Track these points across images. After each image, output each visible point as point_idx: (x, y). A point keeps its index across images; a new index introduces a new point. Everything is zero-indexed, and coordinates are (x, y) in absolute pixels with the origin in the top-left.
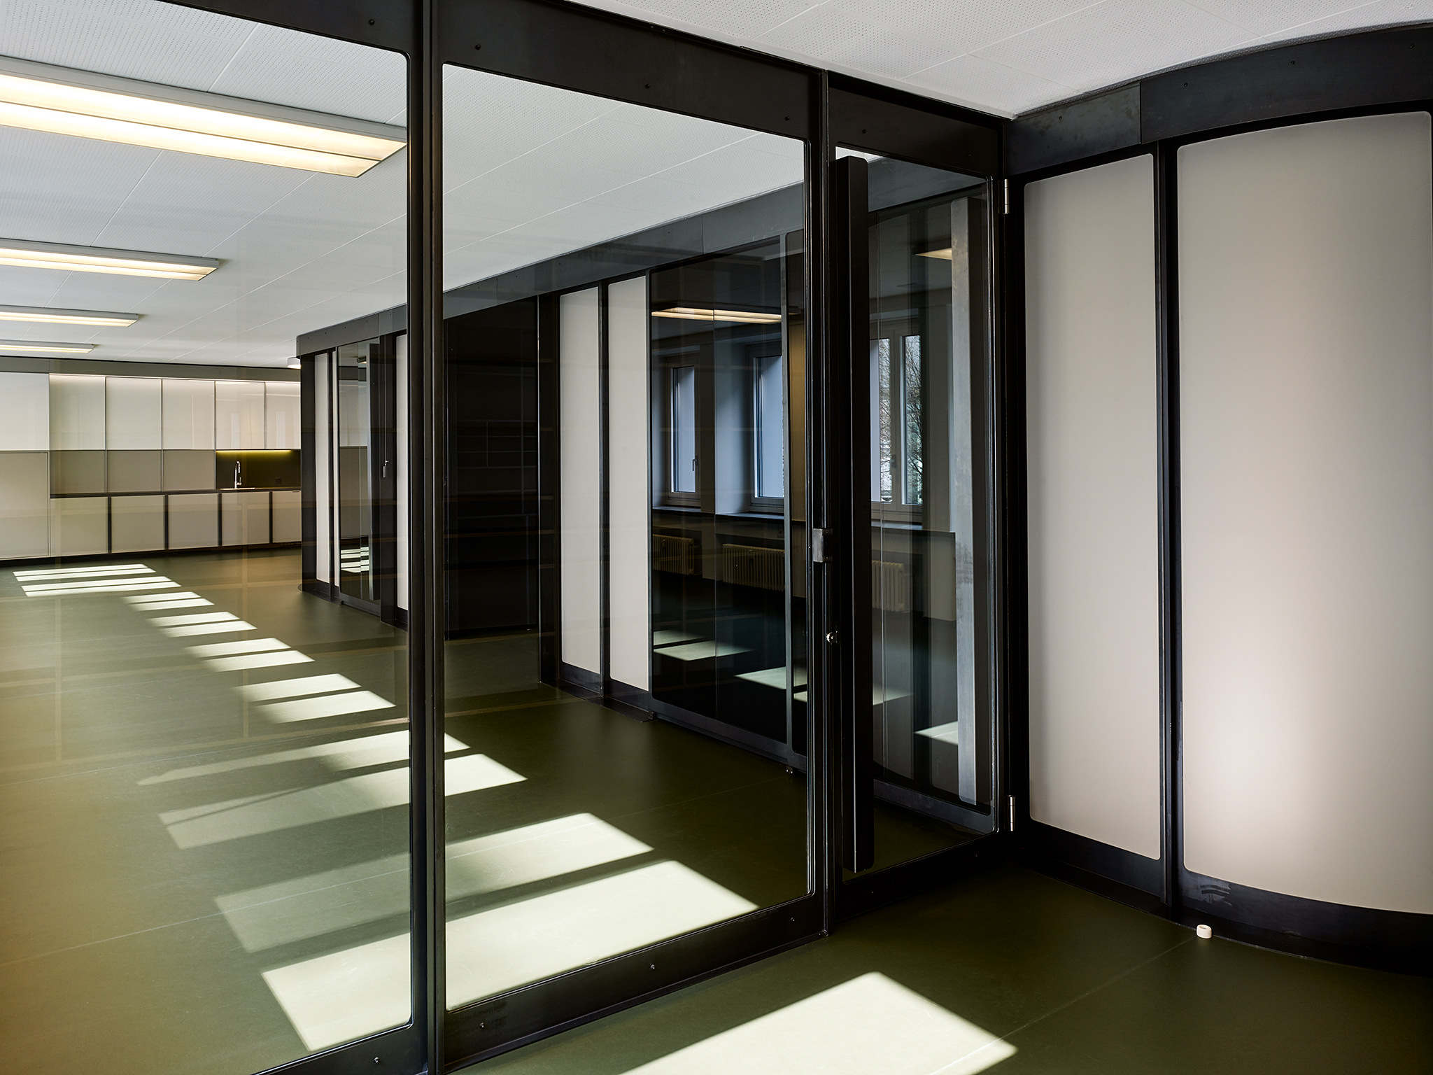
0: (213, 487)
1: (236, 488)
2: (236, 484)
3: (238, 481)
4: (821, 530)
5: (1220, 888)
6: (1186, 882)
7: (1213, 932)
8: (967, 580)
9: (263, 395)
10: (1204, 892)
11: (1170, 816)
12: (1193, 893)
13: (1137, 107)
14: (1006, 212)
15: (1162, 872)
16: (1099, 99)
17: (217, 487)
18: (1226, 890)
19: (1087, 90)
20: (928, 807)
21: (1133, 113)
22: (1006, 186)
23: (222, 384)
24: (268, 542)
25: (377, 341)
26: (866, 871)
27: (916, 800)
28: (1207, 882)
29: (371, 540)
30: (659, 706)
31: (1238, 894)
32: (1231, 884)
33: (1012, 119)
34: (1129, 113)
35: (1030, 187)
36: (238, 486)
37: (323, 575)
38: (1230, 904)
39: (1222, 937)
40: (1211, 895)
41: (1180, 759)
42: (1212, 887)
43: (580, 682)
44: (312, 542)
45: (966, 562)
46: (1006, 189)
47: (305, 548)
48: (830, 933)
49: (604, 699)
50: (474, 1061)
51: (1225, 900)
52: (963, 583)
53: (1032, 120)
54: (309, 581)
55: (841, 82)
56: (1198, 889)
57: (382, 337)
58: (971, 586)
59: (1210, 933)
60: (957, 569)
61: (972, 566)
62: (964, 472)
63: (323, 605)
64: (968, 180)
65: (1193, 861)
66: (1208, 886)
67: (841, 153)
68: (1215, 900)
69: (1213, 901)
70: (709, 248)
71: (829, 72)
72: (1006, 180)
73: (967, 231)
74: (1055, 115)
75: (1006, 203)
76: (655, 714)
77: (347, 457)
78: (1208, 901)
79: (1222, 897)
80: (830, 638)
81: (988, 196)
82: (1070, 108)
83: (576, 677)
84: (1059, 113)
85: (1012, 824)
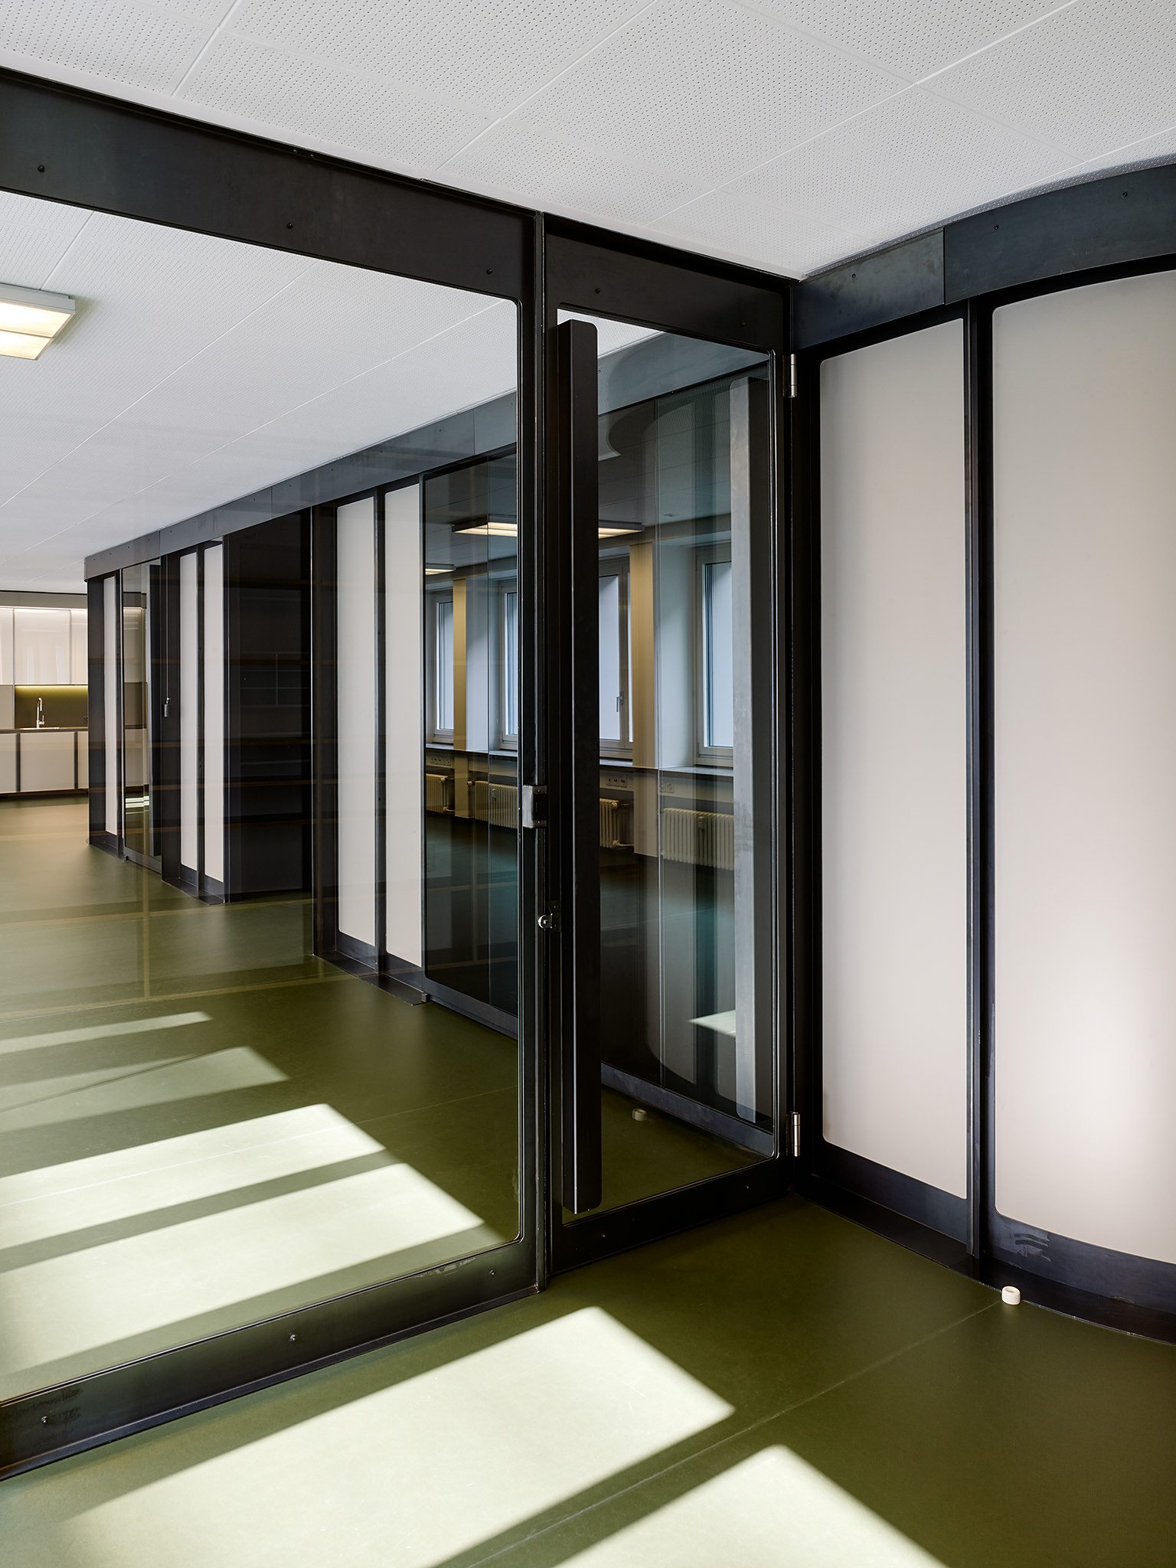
0: (12, 727)
1: (38, 728)
2: (38, 723)
3: (41, 720)
4: (531, 787)
5: (1037, 1239)
6: (998, 1229)
7: (1022, 1296)
8: (746, 847)
9: (69, 624)
10: (1018, 1242)
11: (978, 1146)
12: (1005, 1242)
13: (939, 259)
14: (793, 394)
15: (969, 1214)
16: (897, 250)
17: (17, 725)
18: (1043, 1241)
19: (884, 240)
20: (707, 1121)
21: (936, 266)
22: (792, 362)
23: (22, 612)
24: (73, 788)
25: (158, 562)
26: (590, 1212)
27: (694, 1111)
28: (1022, 1230)
29: (151, 788)
30: (431, 987)
31: (1057, 1247)
32: (1050, 1234)
33: (801, 279)
34: (931, 267)
35: (828, 366)
36: (41, 726)
37: (112, 827)
38: (1049, 1259)
39: (1032, 1304)
40: (1026, 1246)
41: (991, 1075)
42: (1028, 1236)
43: (357, 956)
44: (101, 788)
45: (745, 825)
46: (792, 367)
47: (94, 796)
48: (542, 1289)
49: (380, 976)
50: (29, 1468)
51: (1043, 1254)
52: (742, 851)
53: (823, 280)
54: (97, 833)
55: (561, 227)
56: (1010, 1237)
57: (163, 558)
58: (751, 855)
59: (1019, 1297)
60: (736, 833)
61: (751, 830)
62: (744, 715)
63: (112, 861)
64: (753, 357)
65: (1008, 1203)
66: (1023, 1235)
67: (563, 316)
68: (1031, 1253)
69: (1029, 1254)
70: (480, 449)
71: (546, 214)
72: (792, 355)
73: (747, 419)
74: (848, 273)
75: (793, 383)
76: (429, 997)
77: (131, 694)
78: (1022, 1253)
79: (1039, 1250)
80: (542, 923)
81: (771, 376)
82: (865, 262)
83: (353, 950)
84: (853, 270)
85: (796, 1148)
